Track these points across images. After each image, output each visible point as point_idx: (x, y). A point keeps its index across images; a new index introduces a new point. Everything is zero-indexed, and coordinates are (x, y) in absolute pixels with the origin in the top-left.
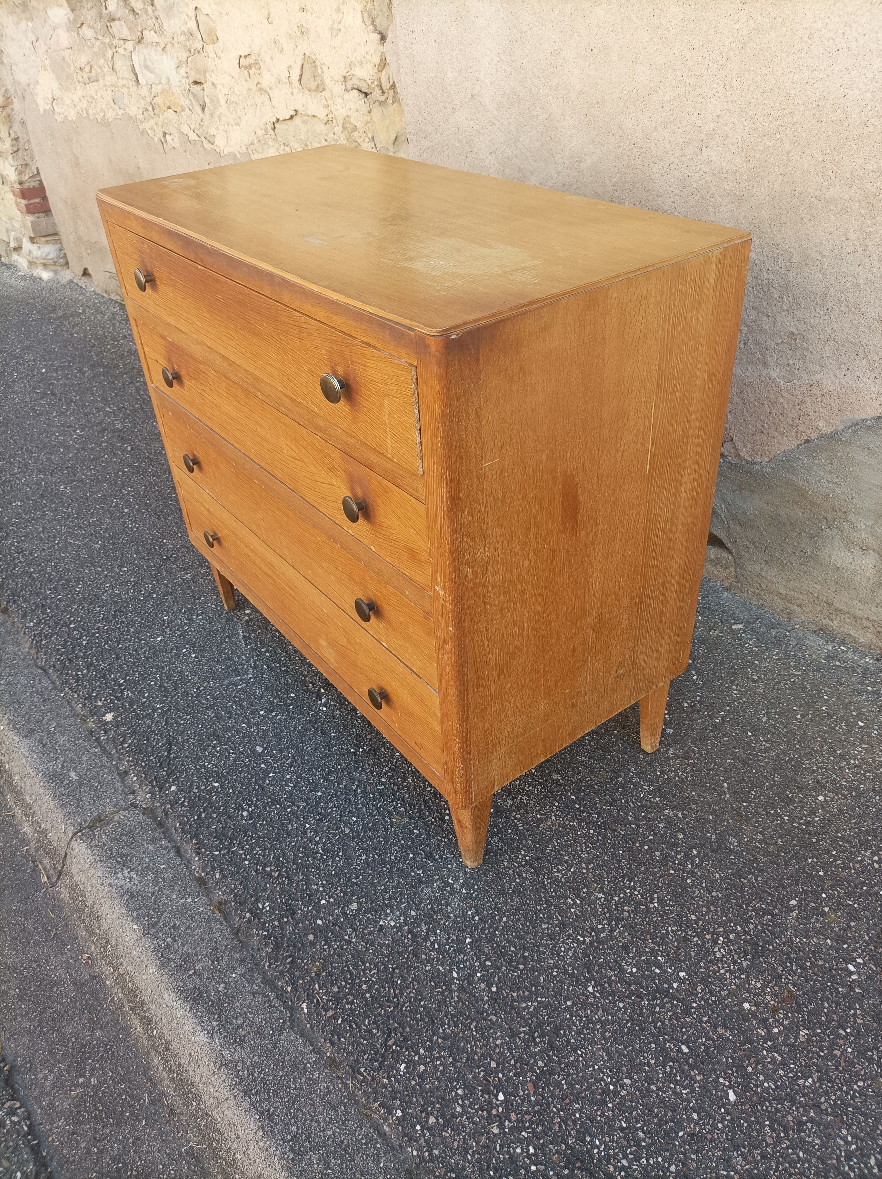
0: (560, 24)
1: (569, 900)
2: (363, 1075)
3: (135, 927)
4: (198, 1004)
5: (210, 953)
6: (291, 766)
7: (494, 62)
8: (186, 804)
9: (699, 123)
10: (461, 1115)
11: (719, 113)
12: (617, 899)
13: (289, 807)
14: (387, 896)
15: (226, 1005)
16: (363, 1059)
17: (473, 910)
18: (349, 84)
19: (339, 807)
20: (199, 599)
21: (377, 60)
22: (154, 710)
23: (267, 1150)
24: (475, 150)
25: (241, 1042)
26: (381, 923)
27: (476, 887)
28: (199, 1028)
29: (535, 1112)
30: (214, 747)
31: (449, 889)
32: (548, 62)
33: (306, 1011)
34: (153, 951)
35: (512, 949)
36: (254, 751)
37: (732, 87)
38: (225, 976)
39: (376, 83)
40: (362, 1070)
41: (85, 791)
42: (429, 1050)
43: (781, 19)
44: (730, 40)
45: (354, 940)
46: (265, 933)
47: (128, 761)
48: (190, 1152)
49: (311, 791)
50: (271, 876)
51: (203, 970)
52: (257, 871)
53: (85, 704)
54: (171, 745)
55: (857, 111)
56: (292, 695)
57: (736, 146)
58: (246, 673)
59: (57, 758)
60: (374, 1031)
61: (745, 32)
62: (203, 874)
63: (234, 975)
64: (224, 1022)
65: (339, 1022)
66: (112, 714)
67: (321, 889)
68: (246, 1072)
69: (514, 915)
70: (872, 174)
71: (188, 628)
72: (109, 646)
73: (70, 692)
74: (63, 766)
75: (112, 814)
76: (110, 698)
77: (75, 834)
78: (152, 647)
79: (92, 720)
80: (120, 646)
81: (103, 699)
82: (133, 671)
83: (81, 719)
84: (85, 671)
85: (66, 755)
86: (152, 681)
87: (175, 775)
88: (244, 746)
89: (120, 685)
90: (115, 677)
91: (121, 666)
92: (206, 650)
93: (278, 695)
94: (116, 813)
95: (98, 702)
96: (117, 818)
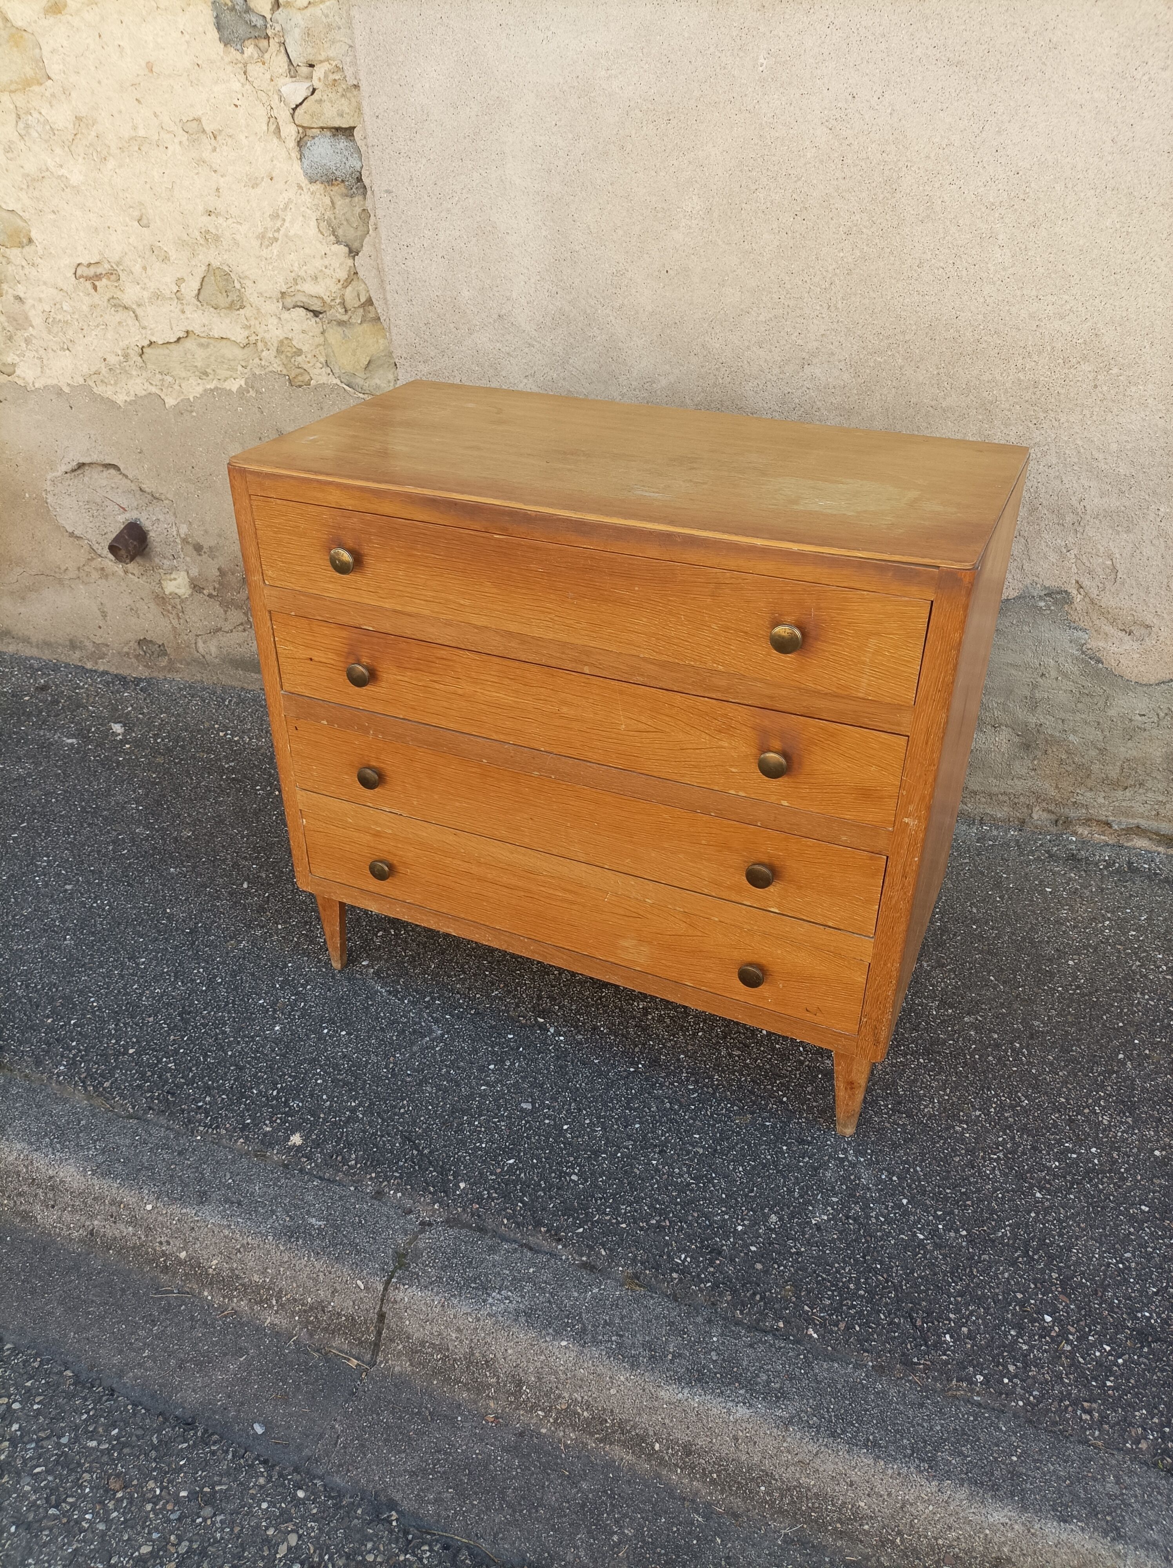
0: (624, 245)
1: (957, 1128)
2: (920, 1364)
3: (564, 1343)
4: (707, 1383)
5: (670, 1330)
6: (580, 1110)
7: (533, 280)
8: (494, 1195)
9: (800, 342)
10: (1031, 1350)
11: (823, 332)
12: (992, 1110)
13: (616, 1152)
14: (796, 1195)
15: (735, 1369)
16: (908, 1350)
17: (886, 1173)
18: (289, 301)
19: (669, 1130)
20: (286, 966)
21: (343, 275)
22: (353, 1110)
23: (899, 1474)
24: (504, 373)
25: (782, 1395)
26: (814, 1222)
27: (869, 1151)
28: (731, 1404)
29: (1085, 1316)
30: (470, 1123)
31: (846, 1163)
32: (609, 282)
33: (815, 1336)
34: (609, 1357)
35: (948, 1191)
36: (523, 1110)
37: (837, 308)
38: (707, 1344)
39: (338, 301)
40: (915, 1360)
41: (349, 1232)
42: (957, 1311)
43: (889, 250)
44: (834, 266)
45: (803, 1249)
46: (709, 1284)
47: (371, 1179)
48: (788, 1541)
49: (626, 1127)
50: (663, 1228)
51: (679, 1349)
52: (642, 1229)
53: (247, 1137)
54: (412, 1141)
55: (970, 330)
56: (510, 1036)
57: (843, 362)
58: (431, 1031)
59: (273, 1211)
60: (896, 1320)
61: (850, 260)
62: (584, 1259)
63: (715, 1339)
64: (750, 1386)
65: (858, 1328)
66: (298, 1135)
67: (726, 1217)
68: (815, 1418)
69: (923, 1161)
70: (987, 384)
71: (305, 1005)
72: (214, 1058)
73: (210, 1130)
74: (290, 1216)
75: (410, 1243)
76: (278, 1118)
77: (387, 1283)
78: (277, 1041)
79: (275, 1151)
80: (230, 1053)
81: (267, 1122)
82: (280, 1076)
83: (256, 1156)
84: (208, 1099)
85: (280, 1203)
86: (317, 1080)
87: (450, 1170)
88: (506, 1109)
89: (276, 1098)
90: (260, 1092)
91: (255, 1075)
92: (355, 1022)
93: (493, 1042)
94: (413, 1239)
95: (268, 1129)
96: (421, 1244)
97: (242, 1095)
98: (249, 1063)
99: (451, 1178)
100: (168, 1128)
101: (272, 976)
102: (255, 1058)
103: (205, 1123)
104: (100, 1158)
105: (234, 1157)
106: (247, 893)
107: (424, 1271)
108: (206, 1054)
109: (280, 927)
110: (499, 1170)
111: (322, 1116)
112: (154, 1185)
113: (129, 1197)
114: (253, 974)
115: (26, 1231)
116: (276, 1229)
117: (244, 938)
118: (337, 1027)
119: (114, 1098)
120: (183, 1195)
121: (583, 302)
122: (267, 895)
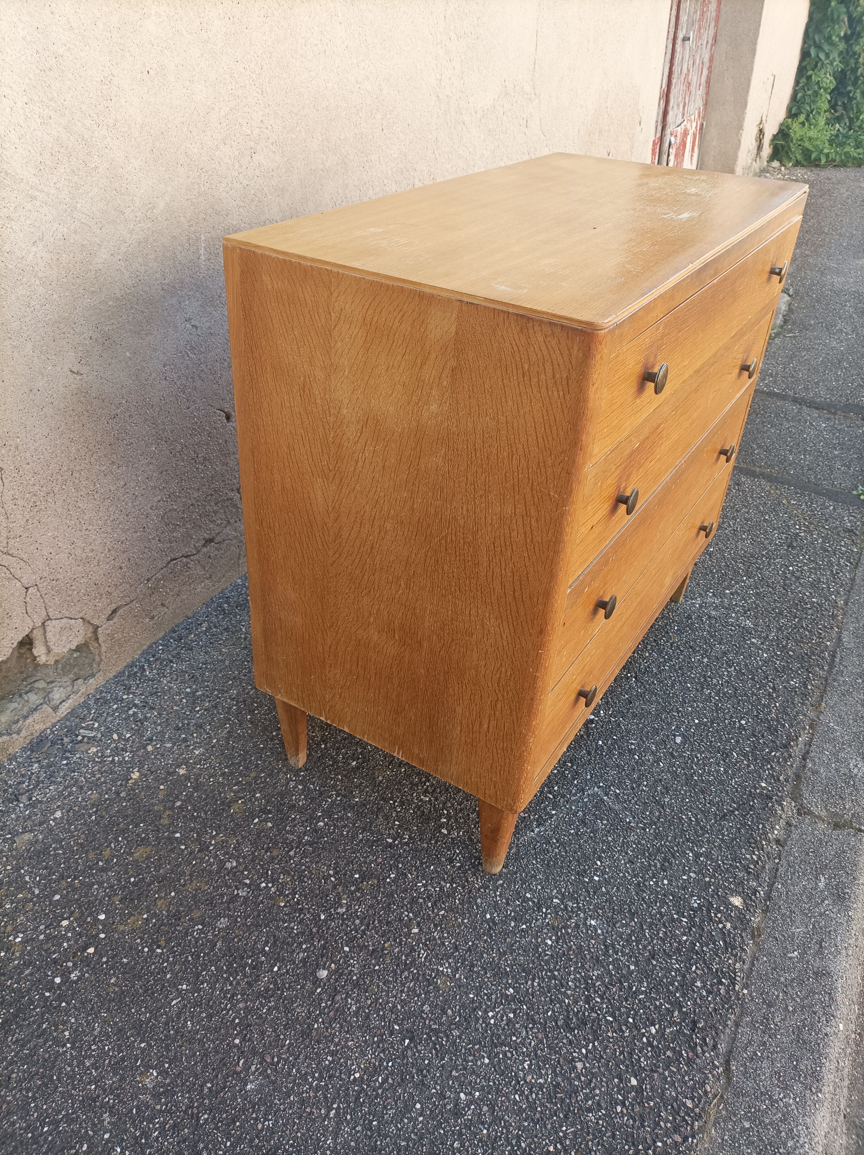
6: (678, 711)
8: (768, 767)
14: (732, 628)
22: (697, 856)
26: (751, 626)
29: (785, 558)
30: (701, 775)
36: (683, 743)
41: (826, 859)
45: (772, 634)
46: (809, 675)
50: (774, 686)
52: (777, 696)
54: (725, 815)
56: (600, 743)
59: (821, 915)
60: (809, 613)
62: (807, 727)
63: (846, 679)
66: (732, 899)
71: (557, 898)
72: (641, 982)
73: (738, 978)
74: (823, 901)
75: (824, 820)
76: (716, 916)
78: (612, 922)
79: (753, 919)
80: (632, 967)
81: (721, 926)
82: (662, 917)
83: (760, 935)
84: (699, 984)
85: (809, 910)
86: (664, 885)
87: (750, 791)
88: (684, 752)
89: (691, 919)
90: (684, 934)
91: (663, 940)
92: (582, 853)
93: (607, 754)
94: (819, 817)
95: (728, 925)
96: (824, 813)
97: (692, 949)
98: (645, 947)
99: (758, 791)
100: (737, 1025)
101: (506, 933)
102: (638, 942)
103: (729, 986)
104: (798, 1087)
105: (764, 955)
106: (338, 973)
107: (850, 810)
108: (635, 992)
109: (416, 931)
110: (745, 762)
111: (707, 879)
112: (819, 1022)
113: (835, 1049)
114: (502, 954)
116: (839, 910)
117: (433, 970)
118: (589, 868)
119: (706, 1093)
120: (826, 992)
121: (79, 124)
122: (347, 949)
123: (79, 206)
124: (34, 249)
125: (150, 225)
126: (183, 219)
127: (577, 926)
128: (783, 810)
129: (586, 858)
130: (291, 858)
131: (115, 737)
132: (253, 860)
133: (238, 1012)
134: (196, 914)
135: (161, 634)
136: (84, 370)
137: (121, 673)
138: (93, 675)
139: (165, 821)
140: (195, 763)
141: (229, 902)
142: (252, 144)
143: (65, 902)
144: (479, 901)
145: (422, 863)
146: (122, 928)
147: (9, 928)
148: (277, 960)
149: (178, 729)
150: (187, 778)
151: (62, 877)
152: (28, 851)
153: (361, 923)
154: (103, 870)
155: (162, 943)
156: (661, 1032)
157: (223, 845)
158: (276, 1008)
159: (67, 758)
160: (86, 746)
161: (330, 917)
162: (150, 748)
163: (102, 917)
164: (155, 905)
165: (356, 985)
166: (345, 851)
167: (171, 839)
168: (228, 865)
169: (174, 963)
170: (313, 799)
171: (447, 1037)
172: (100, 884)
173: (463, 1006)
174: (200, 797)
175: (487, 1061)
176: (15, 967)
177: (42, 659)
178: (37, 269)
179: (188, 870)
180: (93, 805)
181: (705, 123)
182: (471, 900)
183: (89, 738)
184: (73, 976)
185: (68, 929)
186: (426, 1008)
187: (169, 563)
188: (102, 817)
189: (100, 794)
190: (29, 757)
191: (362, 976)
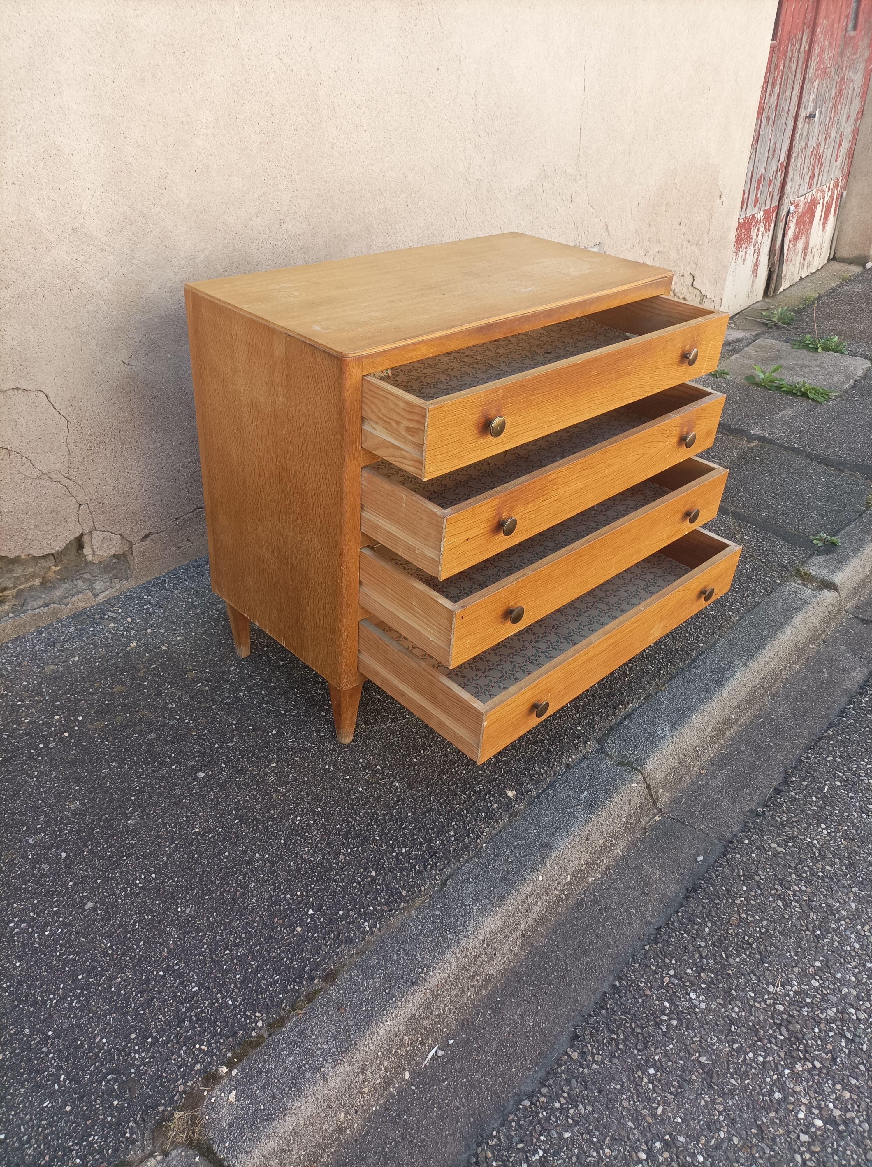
3: (694, 717)
4: (722, 680)
5: (691, 683)
7: (98, 193)
8: (591, 718)
9: (278, 208)
11: (290, 199)
15: (717, 671)
25: (731, 663)
28: (734, 677)
32: (157, 185)
34: (703, 706)
38: (701, 675)
41: (597, 782)
44: (291, 153)
51: (703, 683)
53: (497, 819)
55: (358, 184)
57: (302, 217)
59: (569, 813)
61: (299, 148)
63: (699, 672)
64: (725, 669)
66: (508, 791)
68: (744, 658)
70: (367, 215)
72: (411, 823)
73: (483, 836)
74: (576, 806)
75: (612, 759)
76: (489, 799)
77: (639, 771)
78: (411, 787)
79: (516, 806)
81: (489, 805)
83: (516, 816)
84: (451, 833)
85: (563, 809)
87: (566, 730)
89: (469, 796)
90: (458, 804)
91: (441, 804)
92: (413, 744)
94: (611, 757)
95: (496, 806)
96: (615, 754)
97: (459, 813)
98: (426, 805)
99: (572, 731)
100: (467, 861)
101: (334, 778)
102: (422, 801)
103: (473, 839)
104: (485, 901)
105: (511, 828)
106: (211, 777)
107: (638, 754)
108: (403, 828)
109: (274, 765)
110: (574, 712)
111: (496, 777)
112: (525, 871)
113: (527, 889)
114: (324, 789)
115: (495, 987)
116: (585, 813)
117: (273, 788)
118: (413, 754)
119: (420, 891)
120: (541, 856)
121: (140, 204)
122: (223, 765)
123: (136, 256)
124: (102, 282)
125: (191, 270)
126: (219, 267)
127: (385, 784)
128: (585, 747)
129: (414, 747)
130: (212, 709)
131: (129, 619)
132: (187, 706)
133: (140, 784)
134: (138, 728)
135: (186, 562)
136: (134, 362)
137: (150, 582)
138: (127, 579)
139: (141, 674)
140: (175, 645)
141: (160, 726)
142: (281, 217)
143: (62, 707)
144: (325, 757)
145: (298, 729)
146: (89, 726)
147: (24, 714)
148: (177, 762)
149: (173, 622)
150: (166, 652)
151: (65, 693)
152: (51, 675)
153: (240, 754)
154: (92, 694)
155: (110, 739)
156: (408, 853)
157: (171, 695)
158: (164, 787)
159: (94, 627)
160: (108, 622)
161: (221, 747)
162: (149, 631)
163: (80, 718)
164: (115, 719)
165: (220, 785)
166: (249, 712)
167: (140, 685)
168: (170, 706)
169: (113, 751)
170: (243, 679)
171: (264, 824)
172: (86, 701)
173: (283, 811)
174: (169, 665)
175: (282, 841)
176: (19, 734)
177: (90, 558)
178: (103, 294)
179: (143, 703)
180: (100, 658)
181: (845, 193)
182: (319, 756)
183: (113, 618)
184: (51, 746)
185: (57, 721)
186: (258, 807)
187: (196, 509)
188: (102, 665)
189: (107, 652)
190: (70, 623)
191: (226, 781)
